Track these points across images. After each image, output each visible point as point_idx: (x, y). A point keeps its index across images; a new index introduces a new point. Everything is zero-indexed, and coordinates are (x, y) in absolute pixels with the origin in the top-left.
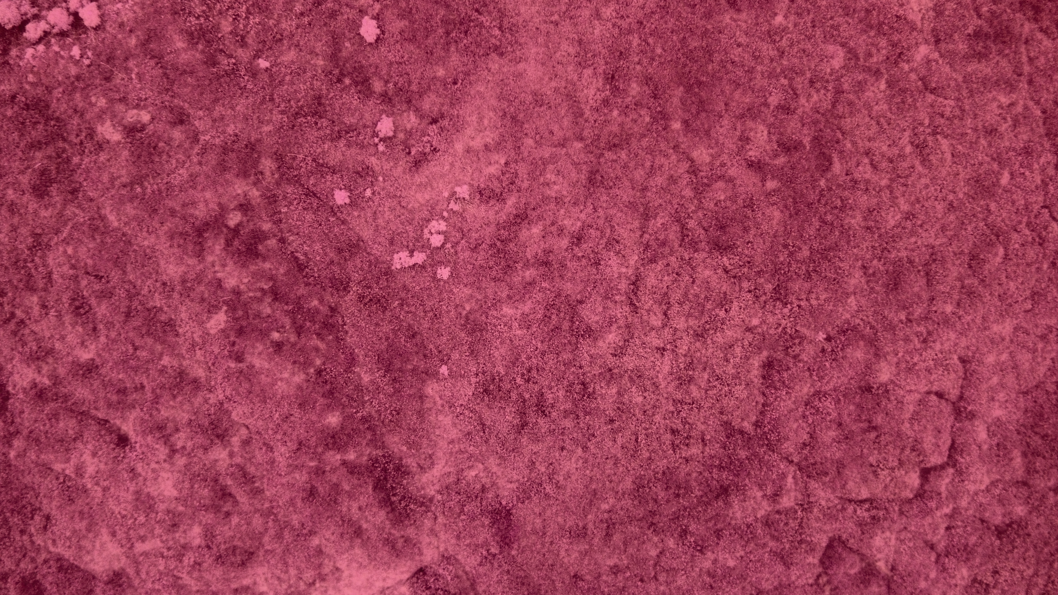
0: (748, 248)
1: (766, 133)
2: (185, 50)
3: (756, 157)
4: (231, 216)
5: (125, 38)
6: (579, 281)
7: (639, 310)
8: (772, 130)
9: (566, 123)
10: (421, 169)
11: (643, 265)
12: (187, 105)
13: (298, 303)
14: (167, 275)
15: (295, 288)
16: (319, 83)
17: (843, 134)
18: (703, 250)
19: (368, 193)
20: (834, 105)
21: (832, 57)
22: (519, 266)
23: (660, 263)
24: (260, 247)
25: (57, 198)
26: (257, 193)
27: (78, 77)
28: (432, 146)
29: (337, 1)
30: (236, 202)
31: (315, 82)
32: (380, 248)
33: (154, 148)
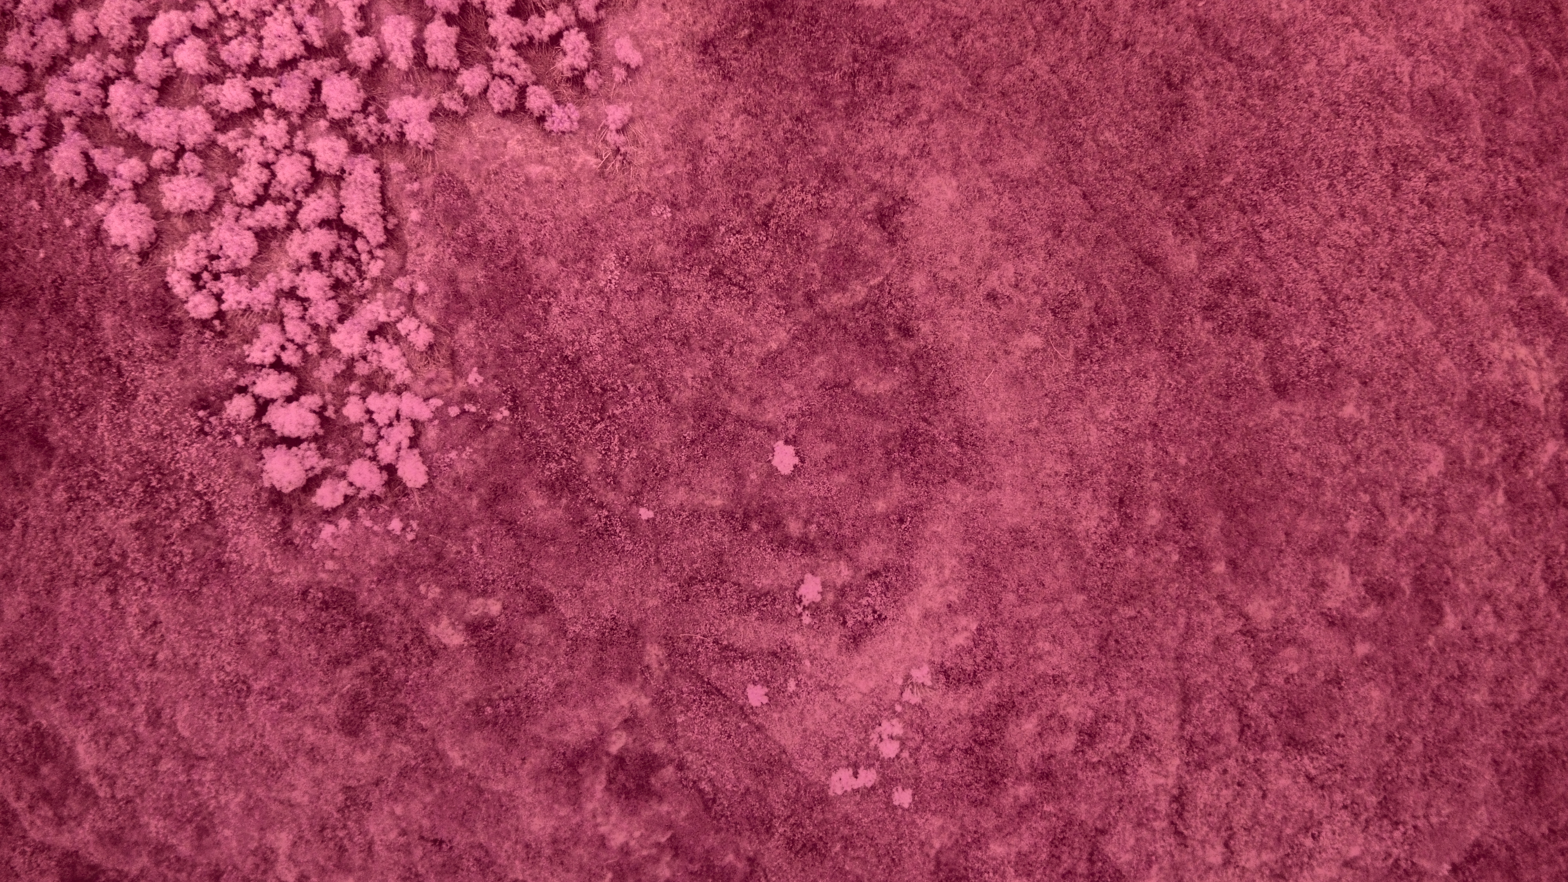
0: (1338, 746)
1: (1347, 573)
2: (544, 509)
3: (1337, 610)
4: (614, 738)
5: (463, 498)
6: (1096, 799)
7: (1189, 842)
8: (1356, 569)
9: (1062, 569)
10: (862, 646)
11: (1188, 772)
12: (548, 585)
13: (707, 859)
14: (531, 833)
15: (702, 837)
16: (720, 535)
17: (1453, 569)
18: (1274, 749)
19: (792, 686)
20: (1437, 529)
21: (1428, 461)
22: (1009, 781)
23: (1214, 769)
24: (653, 780)
25: (378, 734)
26: (646, 701)
27: (398, 558)
28: (875, 612)
29: (738, 419)
30: (620, 719)
31: (714, 534)
32: (810, 764)
33: (509, 651)
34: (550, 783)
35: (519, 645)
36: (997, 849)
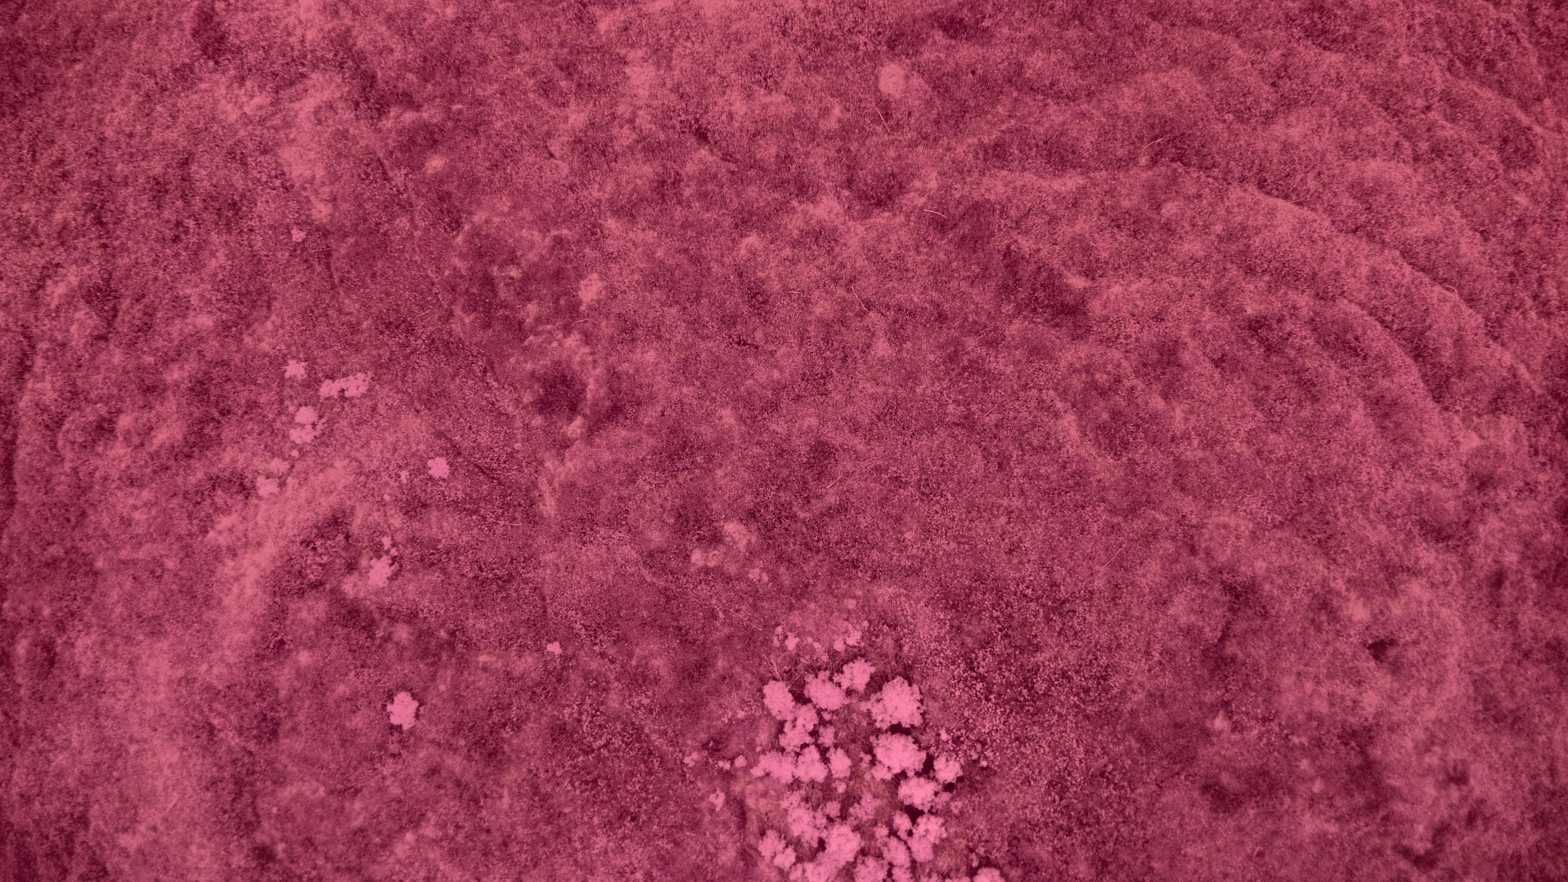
4: (579, 431)
6: (103, 368)
7: (19, 330)
9: (114, 594)
10: (329, 514)
11: (12, 395)
19: (404, 475)
22: (187, 384)
24: (541, 391)
25: (798, 442)
26: (548, 464)
27: (791, 608)
28: (314, 549)
29: (455, 750)
30: (574, 448)
31: (484, 627)
32: (390, 401)
33: (680, 516)
34: (638, 392)
35: (671, 521)
36: (205, 321)
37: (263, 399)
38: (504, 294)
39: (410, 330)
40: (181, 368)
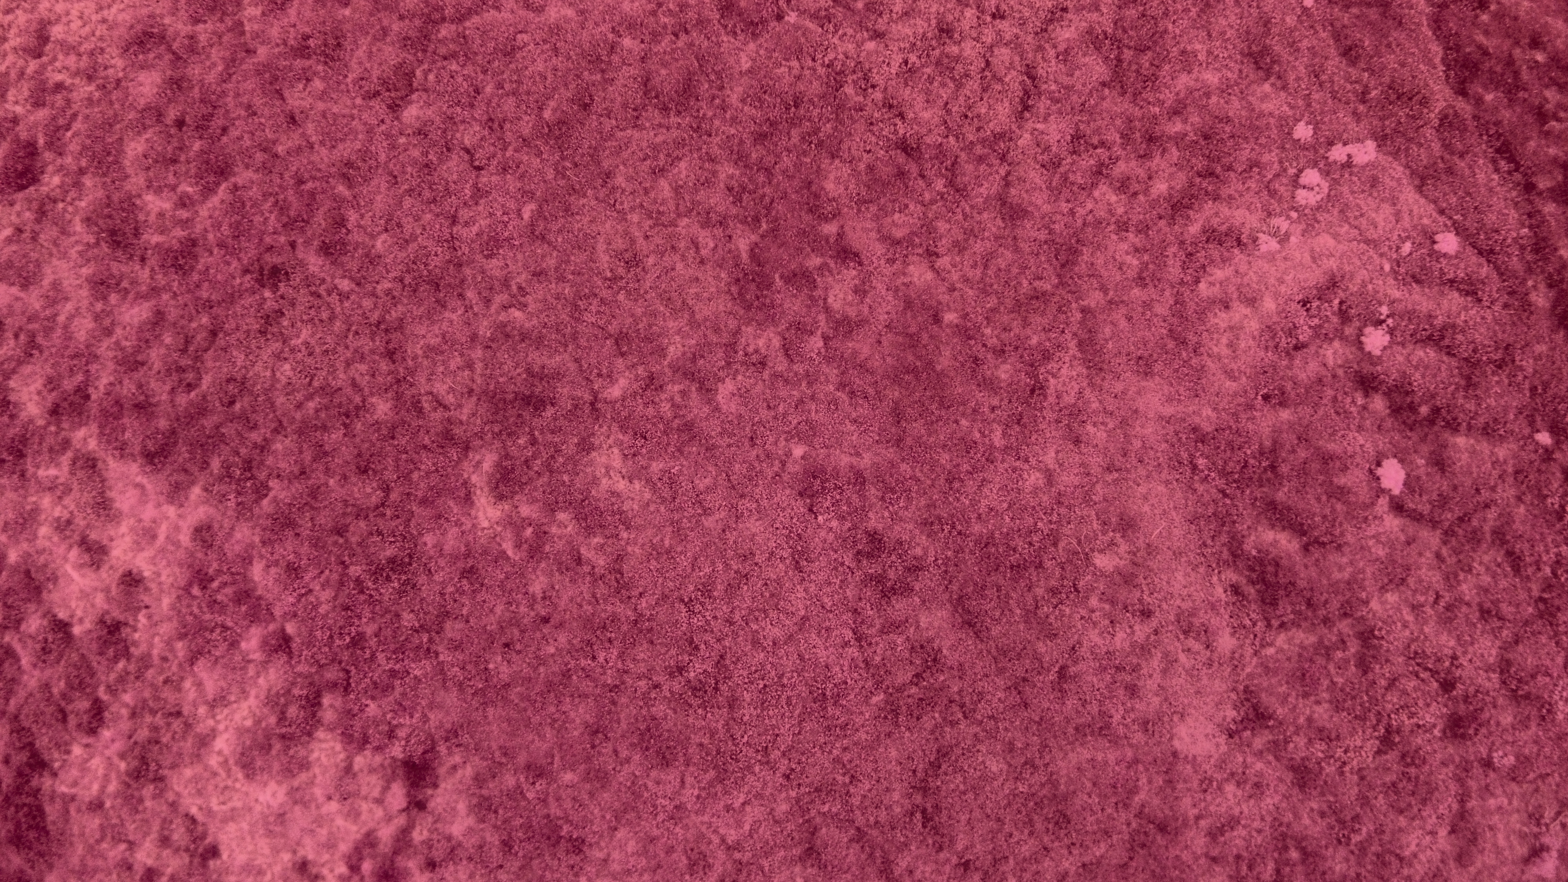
7: (1024, 69)
8: (821, 302)
10: (1328, 278)
11: (1012, 132)
13: (1511, 99)
15: (1515, 119)
16: (1467, 407)
17: (730, 292)
19: (1407, 247)
20: (738, 330)
21: (733, 394)
22: (1191, 137)
23: (989, 133)
28: (1307, 310)
29: (1434, 524)
31: (1473, 408)
32: (1392, 173)
36: (1211, 78)
37: (1266, 158)
38: (1525, 75)
39: (1424, 102)
40: (1185, 121)
